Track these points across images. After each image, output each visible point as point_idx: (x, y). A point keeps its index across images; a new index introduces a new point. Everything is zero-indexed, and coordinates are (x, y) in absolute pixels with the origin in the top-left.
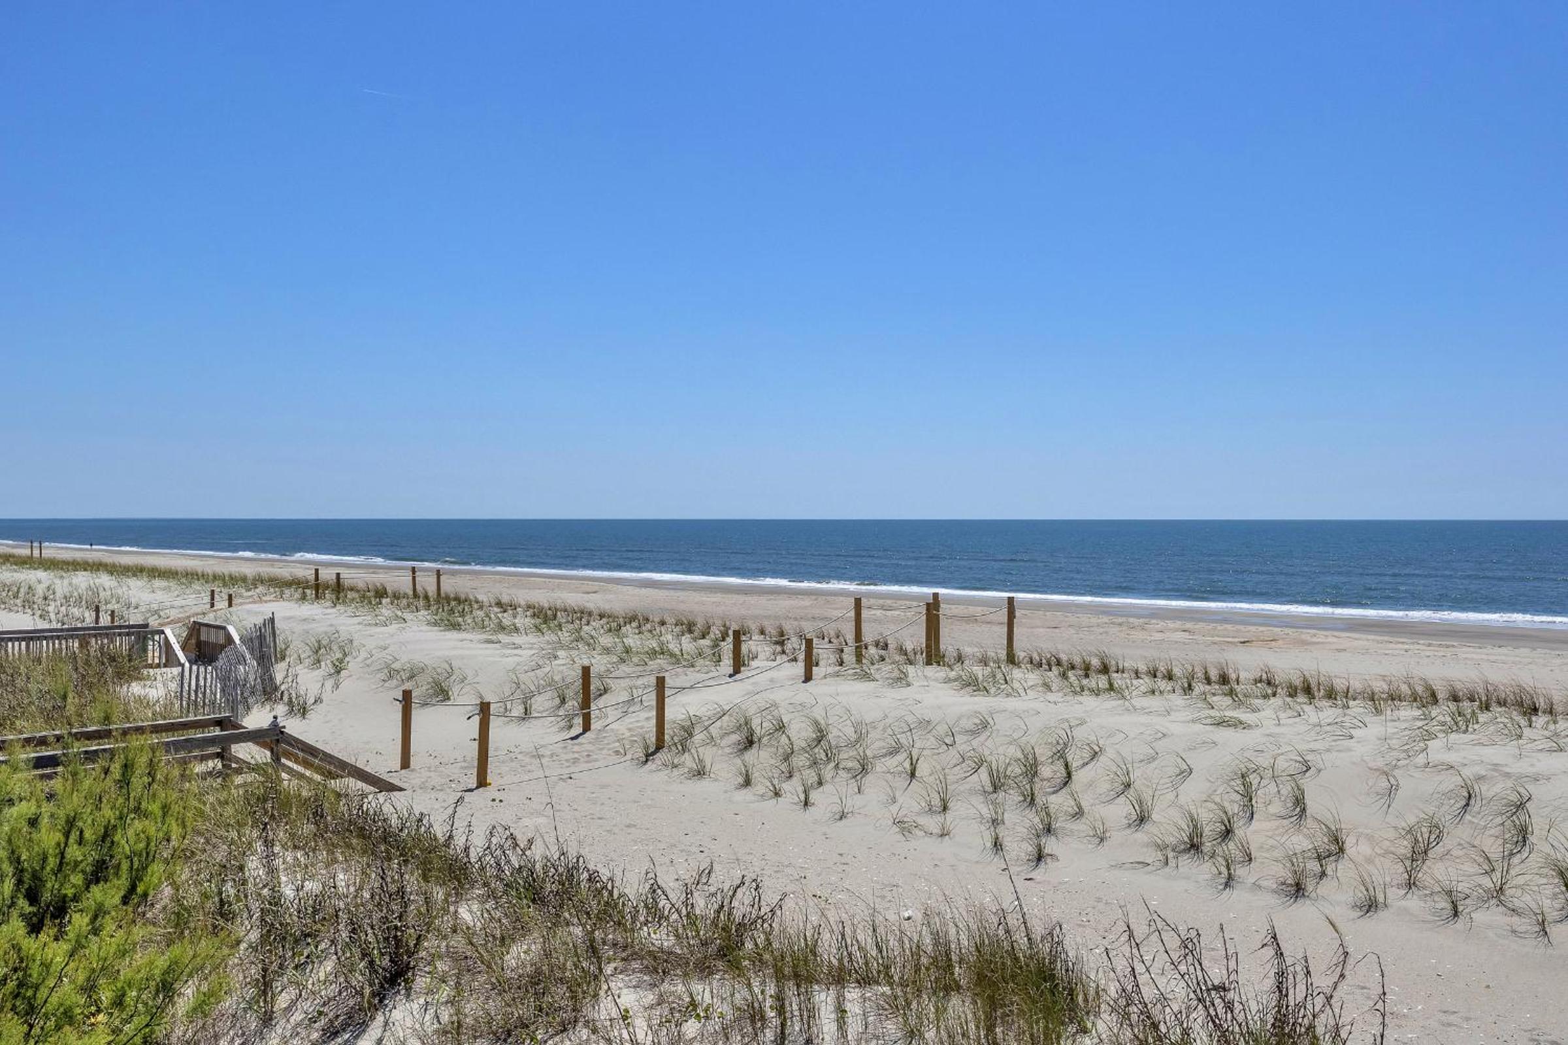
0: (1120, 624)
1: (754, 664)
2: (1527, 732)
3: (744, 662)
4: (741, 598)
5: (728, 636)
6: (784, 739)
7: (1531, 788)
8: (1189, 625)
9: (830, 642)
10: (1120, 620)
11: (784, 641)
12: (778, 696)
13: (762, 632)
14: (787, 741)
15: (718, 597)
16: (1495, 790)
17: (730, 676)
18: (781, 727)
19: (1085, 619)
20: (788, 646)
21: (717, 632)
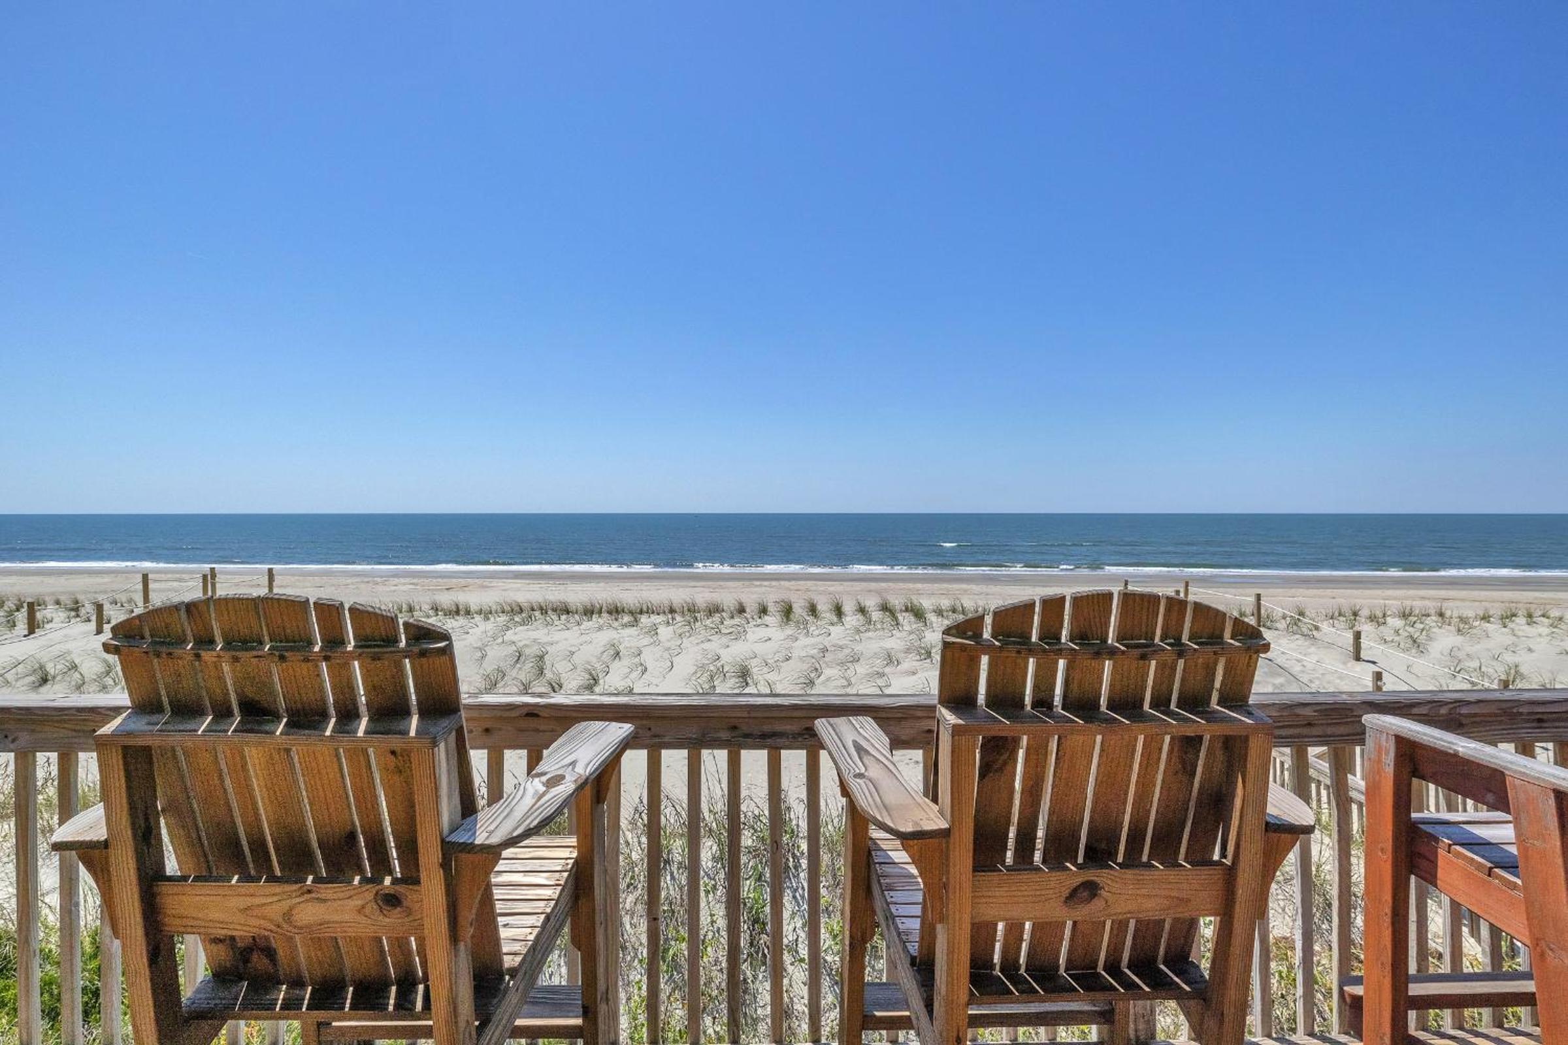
0: (368, 582)
1: (47, 626)
2: (557, 623)
3: (38, 624)
4: (38, 579)
5: (23, 607)
6: (77, 675)
7: (548, 648)
8: (415, 581)
9: (122, 606)
10: (366, 580)
11: (78, 608)
12: (70, 646)
13: (58, 603)
14: (79, 676)
15: (13, 579)
16: (533, 651)
17: (25, 636)
18: (74, 667)
19: (343, 581)
20: (83, 611)
21: (12, 605)
